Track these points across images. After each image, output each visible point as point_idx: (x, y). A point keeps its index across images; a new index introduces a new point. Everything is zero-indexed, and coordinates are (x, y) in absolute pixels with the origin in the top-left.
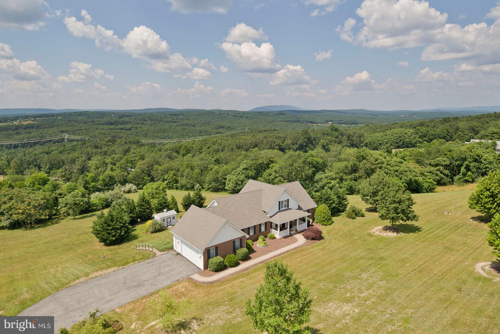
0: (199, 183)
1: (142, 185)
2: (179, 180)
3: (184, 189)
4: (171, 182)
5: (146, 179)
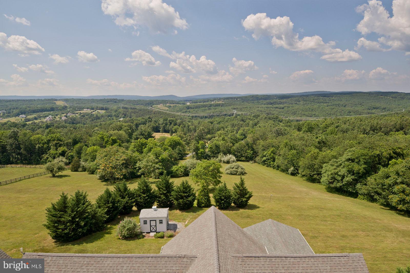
0: (294, 167)
1: (244, 158)
2: (276, 159)
3: (280, 170)
4: (269, 159)
5: (248, 152)
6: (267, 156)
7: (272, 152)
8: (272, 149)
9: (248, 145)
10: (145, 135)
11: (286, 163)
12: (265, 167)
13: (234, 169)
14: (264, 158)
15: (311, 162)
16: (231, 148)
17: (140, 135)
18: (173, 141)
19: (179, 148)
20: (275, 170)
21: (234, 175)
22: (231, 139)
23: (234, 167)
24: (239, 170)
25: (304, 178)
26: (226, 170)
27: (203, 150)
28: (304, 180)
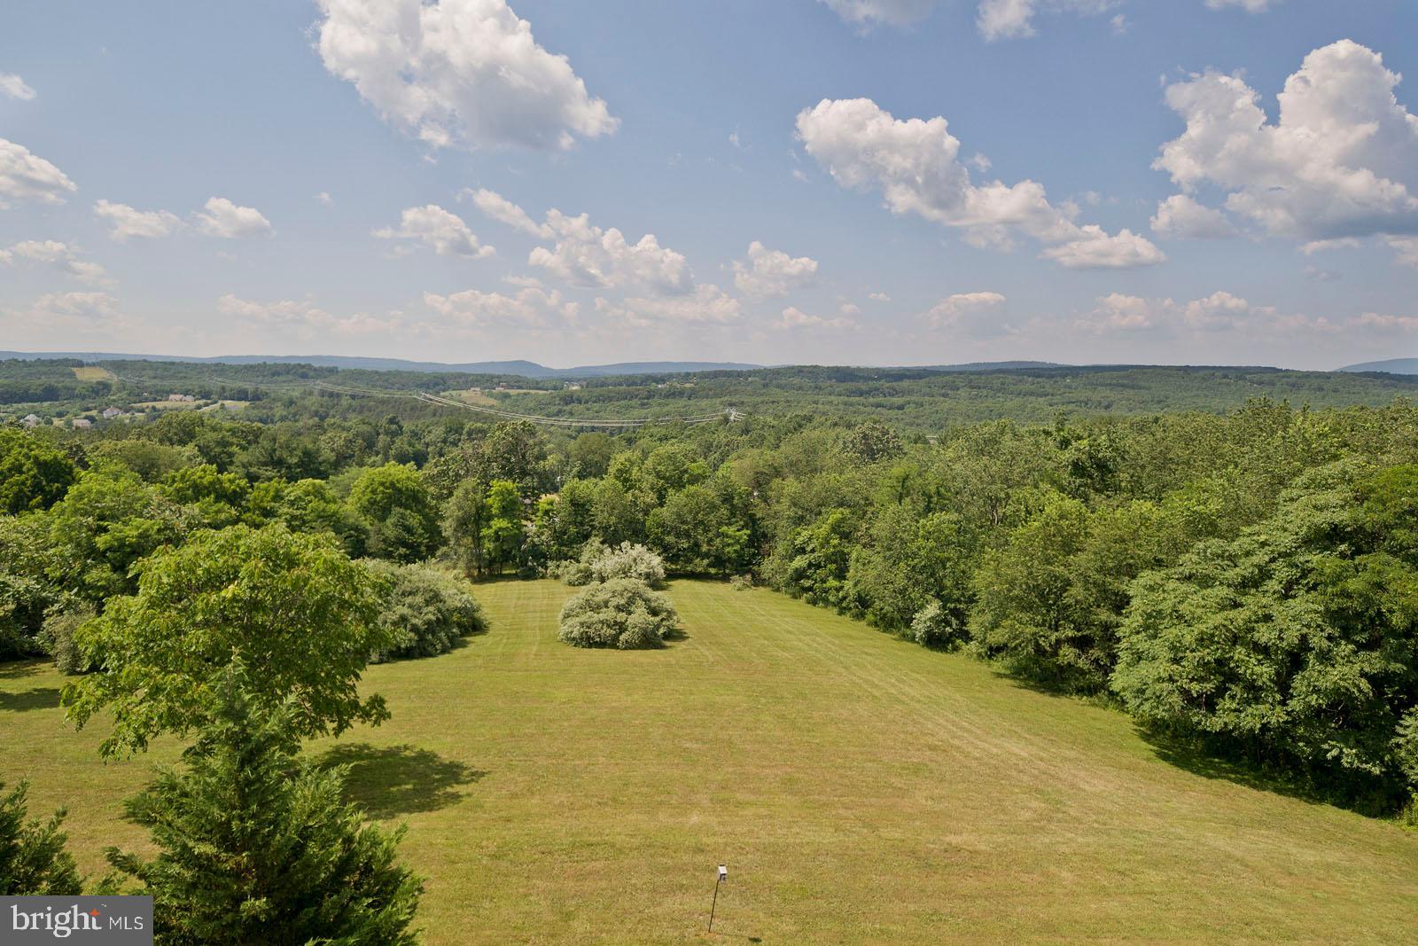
0: (945, 600)
1: (706, 562)
2: (852, 563)
3: (870, 617)
4: (818, 566)
5: (727, 536)
6: (813, 551)
7: (835, 529)
8: (835, 515)
9: (727, 499)
10: (289, 467)
11: (901, 582)
12: (801, 605)
13: (608, 614)
14: (799, 562)
15: (1041, 572)
16: (646, 513)
17: (265, 464)
18: (382, 484)
19: (403, 516)
20: (847, 618)
21: (602, 645)
22: (658, 475)
23: (606, 604)
24: (632, 619)
25: (1001, 664)
26: (567, 616)
27: (503, 523)
28: (999, 675)
